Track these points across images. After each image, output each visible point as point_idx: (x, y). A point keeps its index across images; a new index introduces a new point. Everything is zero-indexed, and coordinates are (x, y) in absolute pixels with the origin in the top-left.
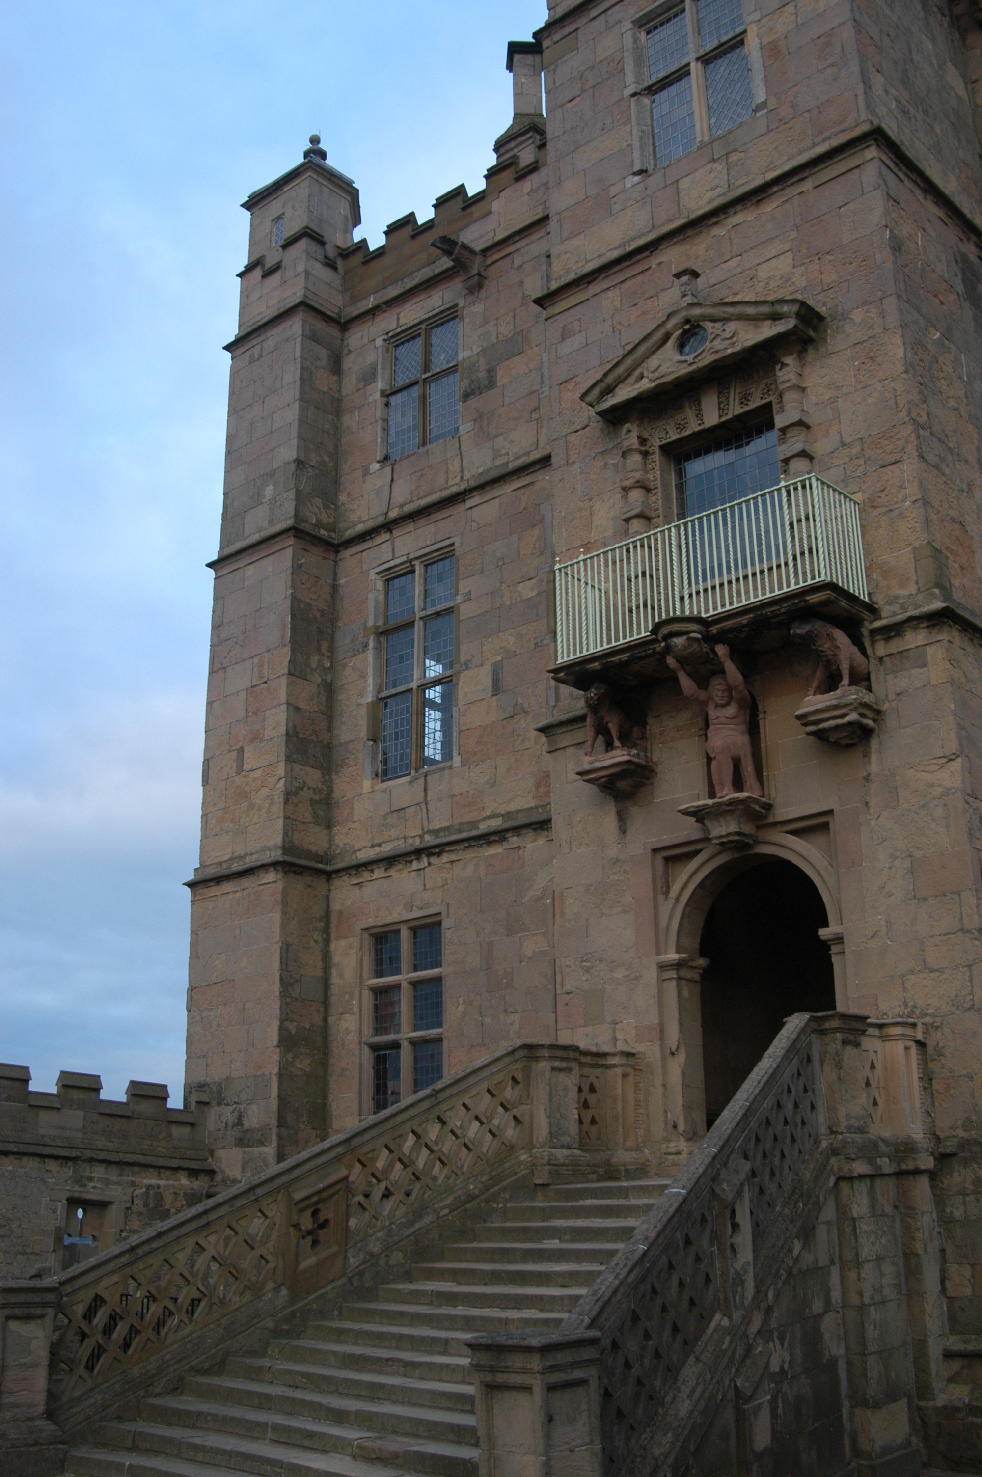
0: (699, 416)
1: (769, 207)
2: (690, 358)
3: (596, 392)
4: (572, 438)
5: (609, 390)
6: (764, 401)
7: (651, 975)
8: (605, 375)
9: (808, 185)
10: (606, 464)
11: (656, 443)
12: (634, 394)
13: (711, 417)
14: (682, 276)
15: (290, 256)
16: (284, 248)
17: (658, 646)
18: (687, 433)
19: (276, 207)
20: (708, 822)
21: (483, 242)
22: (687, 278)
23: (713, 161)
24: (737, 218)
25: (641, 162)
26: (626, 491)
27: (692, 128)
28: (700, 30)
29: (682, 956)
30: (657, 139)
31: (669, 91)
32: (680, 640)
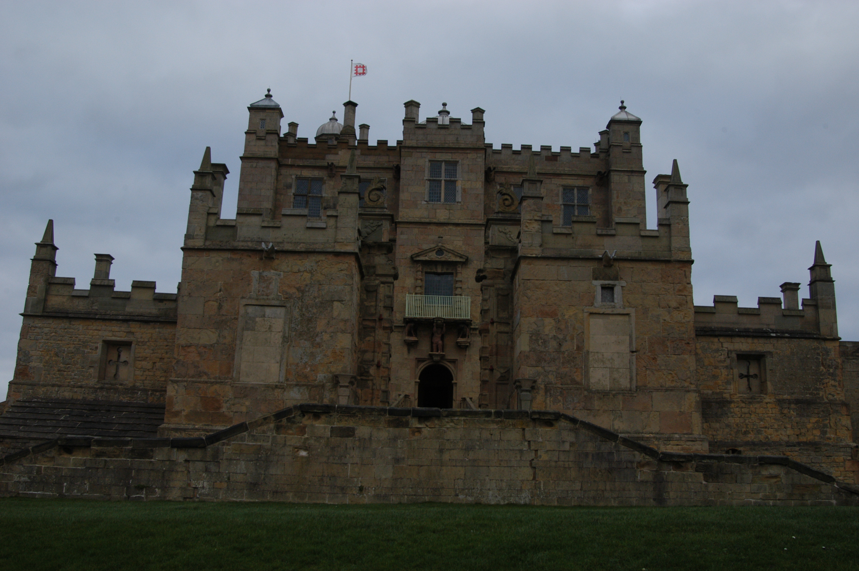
0: (436, 268)
1: (459, 228)
2: (440, 257)
3: (415, 255)
4: (402, 260)
5: (418, 256)
6: (452, 272)
7: (413, 383)
8: (418, 253)
9: (468, 228)
10: (410, 270)
11: (424, 270)
12: (424, 259)
13: (439, 271)
14: (439, 237)
15: (269, 137)
16: (267, 133)
17: (432, 320)
18: (432, 271)
19: (262, 115)
20: (433, 357)
21: (336, 163)
22: (441, 239)
23: (446, 209)
24: (451, 227)
25: (427, 199)
26: (417, 279)
27: (440, 197)
28: (445, 172)
29: (419, 381)
30: (430, 193)
31: (435, 183)
32: (439, 322)
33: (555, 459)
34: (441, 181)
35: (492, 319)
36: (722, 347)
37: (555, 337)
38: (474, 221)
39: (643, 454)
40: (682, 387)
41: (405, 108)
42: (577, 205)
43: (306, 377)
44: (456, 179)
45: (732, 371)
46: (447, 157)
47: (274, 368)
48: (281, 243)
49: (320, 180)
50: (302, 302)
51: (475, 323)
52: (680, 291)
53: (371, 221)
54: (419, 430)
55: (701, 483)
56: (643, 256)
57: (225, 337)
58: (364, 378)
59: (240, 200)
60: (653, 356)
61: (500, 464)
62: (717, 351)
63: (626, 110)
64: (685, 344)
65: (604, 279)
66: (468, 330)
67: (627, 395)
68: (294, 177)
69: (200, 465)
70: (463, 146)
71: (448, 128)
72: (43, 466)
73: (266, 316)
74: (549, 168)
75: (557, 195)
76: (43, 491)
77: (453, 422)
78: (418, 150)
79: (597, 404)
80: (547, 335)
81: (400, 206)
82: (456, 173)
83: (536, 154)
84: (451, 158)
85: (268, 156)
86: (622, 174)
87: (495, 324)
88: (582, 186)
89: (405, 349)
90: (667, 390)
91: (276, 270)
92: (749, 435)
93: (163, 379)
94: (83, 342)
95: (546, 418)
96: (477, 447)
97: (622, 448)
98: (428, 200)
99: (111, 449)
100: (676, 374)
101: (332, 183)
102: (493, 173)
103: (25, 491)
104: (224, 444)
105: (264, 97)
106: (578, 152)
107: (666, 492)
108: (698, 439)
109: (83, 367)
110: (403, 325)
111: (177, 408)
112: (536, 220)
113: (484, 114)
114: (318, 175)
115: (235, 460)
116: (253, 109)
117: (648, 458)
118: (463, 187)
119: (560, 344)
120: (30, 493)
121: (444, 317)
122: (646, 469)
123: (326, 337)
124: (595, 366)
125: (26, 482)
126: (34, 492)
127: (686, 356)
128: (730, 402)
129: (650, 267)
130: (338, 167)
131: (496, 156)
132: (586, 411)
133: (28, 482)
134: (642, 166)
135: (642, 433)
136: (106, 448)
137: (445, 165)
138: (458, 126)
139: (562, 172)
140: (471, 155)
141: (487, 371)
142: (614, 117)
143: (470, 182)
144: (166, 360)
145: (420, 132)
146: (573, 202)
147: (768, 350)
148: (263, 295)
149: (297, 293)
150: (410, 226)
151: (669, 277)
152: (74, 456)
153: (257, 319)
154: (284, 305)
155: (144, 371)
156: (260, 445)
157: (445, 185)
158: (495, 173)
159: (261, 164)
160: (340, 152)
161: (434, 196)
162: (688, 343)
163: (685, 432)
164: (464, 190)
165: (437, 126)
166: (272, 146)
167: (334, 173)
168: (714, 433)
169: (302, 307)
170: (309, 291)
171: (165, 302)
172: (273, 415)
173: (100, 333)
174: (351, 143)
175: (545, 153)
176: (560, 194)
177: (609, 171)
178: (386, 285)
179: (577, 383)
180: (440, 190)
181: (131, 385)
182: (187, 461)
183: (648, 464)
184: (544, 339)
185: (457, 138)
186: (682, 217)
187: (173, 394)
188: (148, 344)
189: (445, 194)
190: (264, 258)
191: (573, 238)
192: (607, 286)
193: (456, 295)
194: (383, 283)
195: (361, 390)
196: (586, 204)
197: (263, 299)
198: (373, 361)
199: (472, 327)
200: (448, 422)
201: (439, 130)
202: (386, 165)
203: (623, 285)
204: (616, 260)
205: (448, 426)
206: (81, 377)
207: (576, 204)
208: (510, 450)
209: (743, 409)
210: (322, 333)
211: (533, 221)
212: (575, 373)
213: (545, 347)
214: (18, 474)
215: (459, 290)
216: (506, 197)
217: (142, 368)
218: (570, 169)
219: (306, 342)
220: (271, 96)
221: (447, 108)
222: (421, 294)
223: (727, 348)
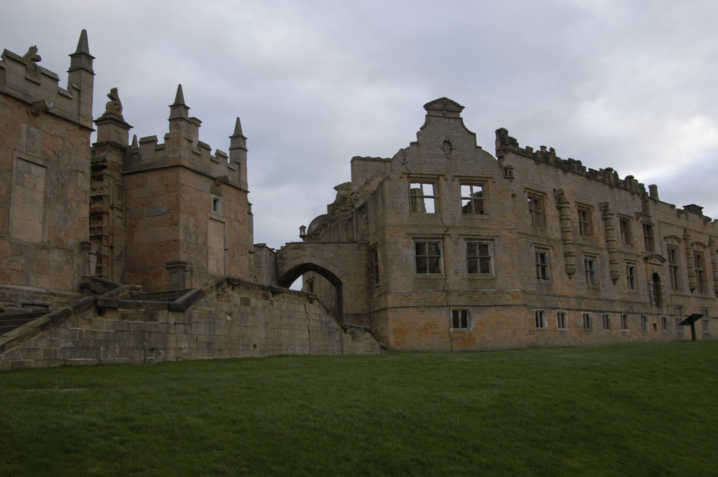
43: (62, 240)
47: (39, 228)
50: (58, 166)
54: (272, 302)
57: (1, 188)
60: (233, 255)
65: (215, 194)
69: (182, 328)
72: (84, 329)
73: (32, 173)
76: (86, 357)
80: (191, 229)
91: (38, 128)
99: (131, 311)
103: (71, 358)
104: (193, 309)
112: (186, 139)
115: (199, 323)
119: (197, 238)
120: (76, 360)
123: (74, 204)
124: (211, 257)
125: (71, 348)
126: (79, 359)
129: (233, 190)
133: (73, 347)
136: (127, 310)
148: (30, 151)
149: (54, 156)
151: (239, 200)
152: (105, 318)
153: (26, 175)
154: (46, 166)
156: (210, 310)
169: (58, 172)
170: (62, 157)
179: (204, 269)
182: (175, 324)
184: (190, 233)
190: (29, 112)
191: (201, 158)
192: (215, 199)
197: (31, 155)
200: (282, 297)
203: (222, 201)
208: (302, 318)
210: (71, 200)
212: (203, 261)
213: (190, 239)
214: (64, 339)
219: (61, 206)
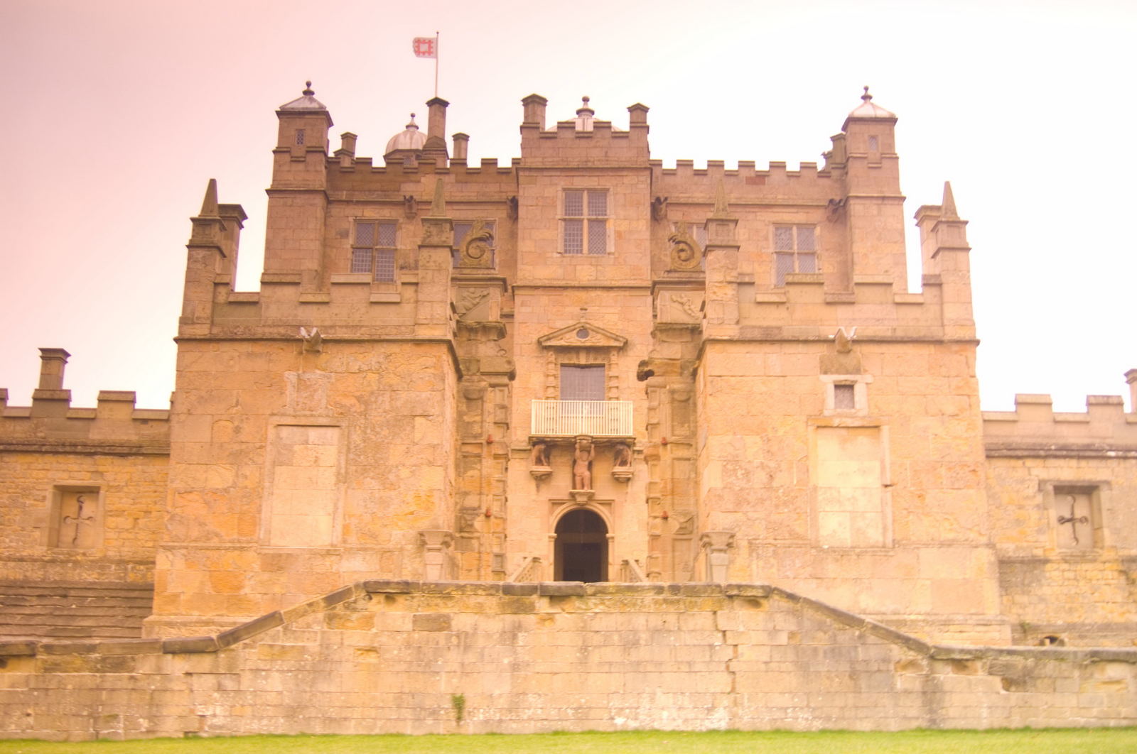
0: (578, 358)
1: (612, 294)
2: (583, 340)
3: (545, 338)
4: (524, 346)
5: (549, 339)
6: (602, 363)
7: (546, 539)
8: (550, 334)
9: (627, 293)
10: (537, 362)
11: (560, 361)
12: (559, 344)
13: (583, 362)
14: (582, 309)
15: (310, 158)
16: (308, 152)
17: (573, 440)
18: (572, 362)
19: (299, 123)
20: (577, 496)
21: (417, 197)
22: (584, 311)
23: (591, 265)
24: (599, 292)
25: (561, 248)
26: (548, 376)
27: (582, 245)
28: (589, 207)
29: (555, 535)
30: (566, 241)
31: (571, 223)
32: (585, 442)
33: (766, 658)
34: (582, 221)
35: (664, 439)
36: (1030, 474)
37: (762, 466)
38: (633, 282)
39: (905, 649)
40: (966, 540)
41: (523, 108)
42: (798, 253)
43: (374, 536)
44: (606, 217)
45: (1045, 512)
46: (592, 182)
47: (324, 523)
48: (332, 327)
49: (392, 224)
50: (366, 419)
51: (641, 442)
52: (958, 388)
53: (472, 290)
54: (550, 617)
55: (998, 693)
56: (900, 334)
57: (246, 477)
58: (466, 535)
59: (267, 259)
60: (918, 493)
61: (679, 668)
62: (1023, 481)
63: (872, 101)
64: (970, 471)
65: (838, 372)
66: (630, 453)
67: (879, 554)
68: (351, 219)
69: (210, 681)
70: (615, 165)
71: (591, 137)
73: (310, 442)
74: (752, 195)
75: (766, 239)
77: (603, 604)
78: (545, 173)
79: (831, 569)
80: (749, 462)
81: (519, 262)
82: (606, 207)
83: (730, 174)
84: (596, 184)
85: (311, 188)
86: (868, 202)
87: (669, 446)
88: (804, 222)
89: (533, 485)
90: (942, 545)
91: (323, 370)
92: (1076, 615)
93: (151, 544)
94: (22, 489)
95: (749, 594)
96: (642, 642)
97: (872, 639)
98: (562, 251)
99: (68, 658)
100: (955, 519)
101: (411, 228)
102: (663, 206)
104: (246, 646)
105: (302, 95)
106: (797, 169)
107: (943, 708)
108: (993, 623)
109: (23, 529)
110: (529, 448)
111: (172, 589)
112: (730, 283)
113: (648, 114)
114: (388, 215)
115: (264, 670)
116: (284, 114)
117: (911, 655)
118: (617, 229)
119: (771, 476)
121: (592, 434)
122: (909, 674)
123: (404, 473)
124: (828, 509)
127: (971, 491)
128: (1046, 561)
129: (910, 350)
130: (419, 203)
131: (668, 179)
132: (815, 581)
134: (899, 188)
135: (904, 614)
136: (59, 657)
137: (589, 196)
138: (607, 133)
139: (773, 203)
140: (630, 179)
141: (659, 521)
142: (853, 113)
143: (627, 222)
144: (154, 514)
145: (549, 143)
146: (791, 248)
147: (1104, 478)
148: (304, 410)
149: (358, 404)
150: (536, 292)
151: (941, 366)
152: (9, 672)
153: (296, 448)
154: (337, 424)
155: (119, 532)
156: (304, 647)
157: (590, 227)
158: (667, 206)
159: (300, 200)
160: (423, 180)
161: (571, 245)
162: (974, 471)
163: (973, 611)
164: (619, 235)
165: (574, 135)
166: (317, 171)
167: (414, 211)
168: (1021, 611)
169: (366, 428)
170: (375, 402)
171: (151, 423)
172: (323, 599)
173: (50, 474)
174: (440, 165)
175: (745, 173)
176: (771, 237)
177: (848, 199)
178: (497, 389)
179: (799, 537)
180: (582, 235)
181: (99, 555)
182: (189, 674)
183: (912, 664)
184: (746, 469)
185: (606, 153)
186: (960, 271)
187: (167, 566)
188: (126, 489)
189: (589, 242)
190: (304, 352)
191: (788, 308)
192: (843, 383)
193: (610, 399)
194: (493, 386)
195: (462, 554)
196: (811, 251)
197: (305, 416)
198: (479, 507)
199: (636, 448)
200: (596, 605)
201: (578, 141)
202: (496, 198)
203: (869, 382)
204: (855, 342)
205: (597, 610)
206: (20, 543)
207: (796, 251)
208: (694, 645)
209: (1065, 573)
210: (397, 467)
211: (724, 284)
212: (796, 520)
213: (748, 481)
215: (614, 390)
216: (682, 246)
217: (117, 528)
218: (786, 197)
219: (373, 481)
220: (312, 93)
221: (590, 106)
222: (555, 398)
223: (1037, 476)
